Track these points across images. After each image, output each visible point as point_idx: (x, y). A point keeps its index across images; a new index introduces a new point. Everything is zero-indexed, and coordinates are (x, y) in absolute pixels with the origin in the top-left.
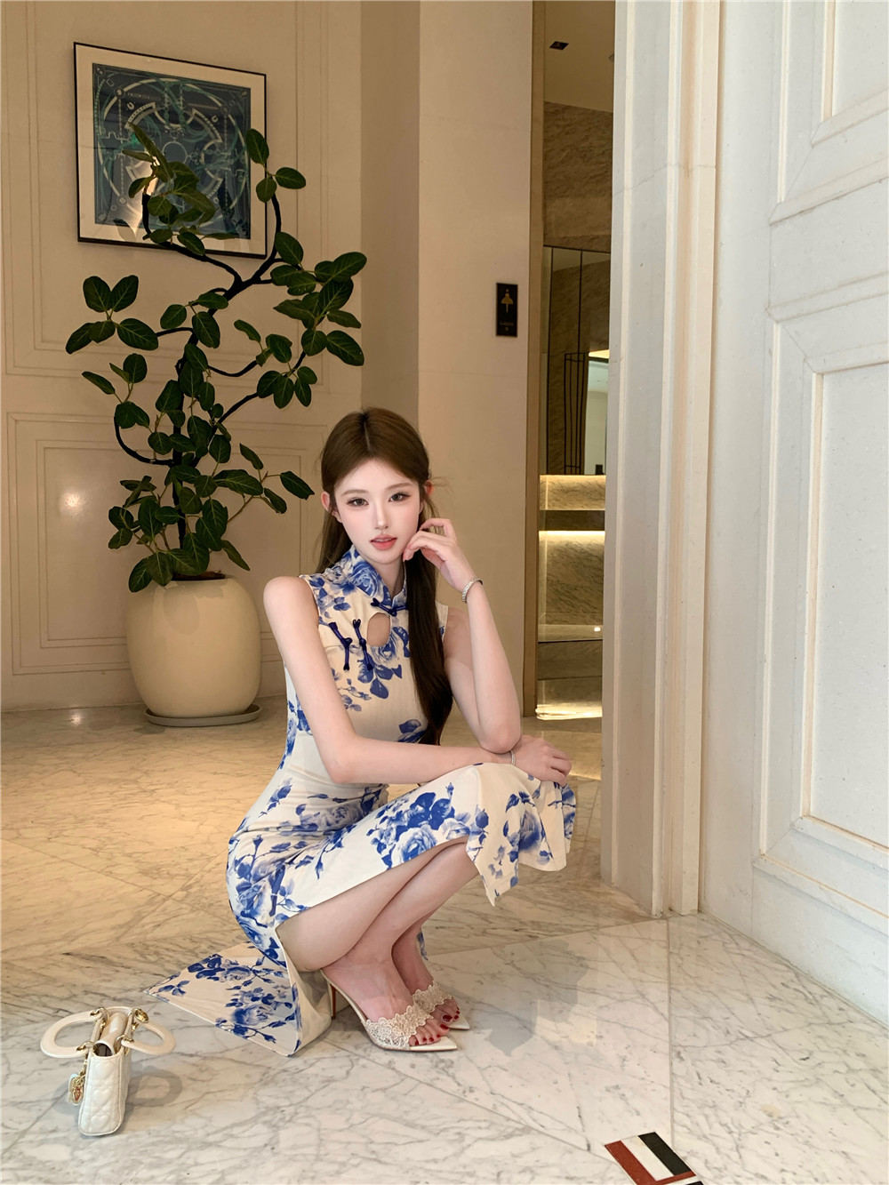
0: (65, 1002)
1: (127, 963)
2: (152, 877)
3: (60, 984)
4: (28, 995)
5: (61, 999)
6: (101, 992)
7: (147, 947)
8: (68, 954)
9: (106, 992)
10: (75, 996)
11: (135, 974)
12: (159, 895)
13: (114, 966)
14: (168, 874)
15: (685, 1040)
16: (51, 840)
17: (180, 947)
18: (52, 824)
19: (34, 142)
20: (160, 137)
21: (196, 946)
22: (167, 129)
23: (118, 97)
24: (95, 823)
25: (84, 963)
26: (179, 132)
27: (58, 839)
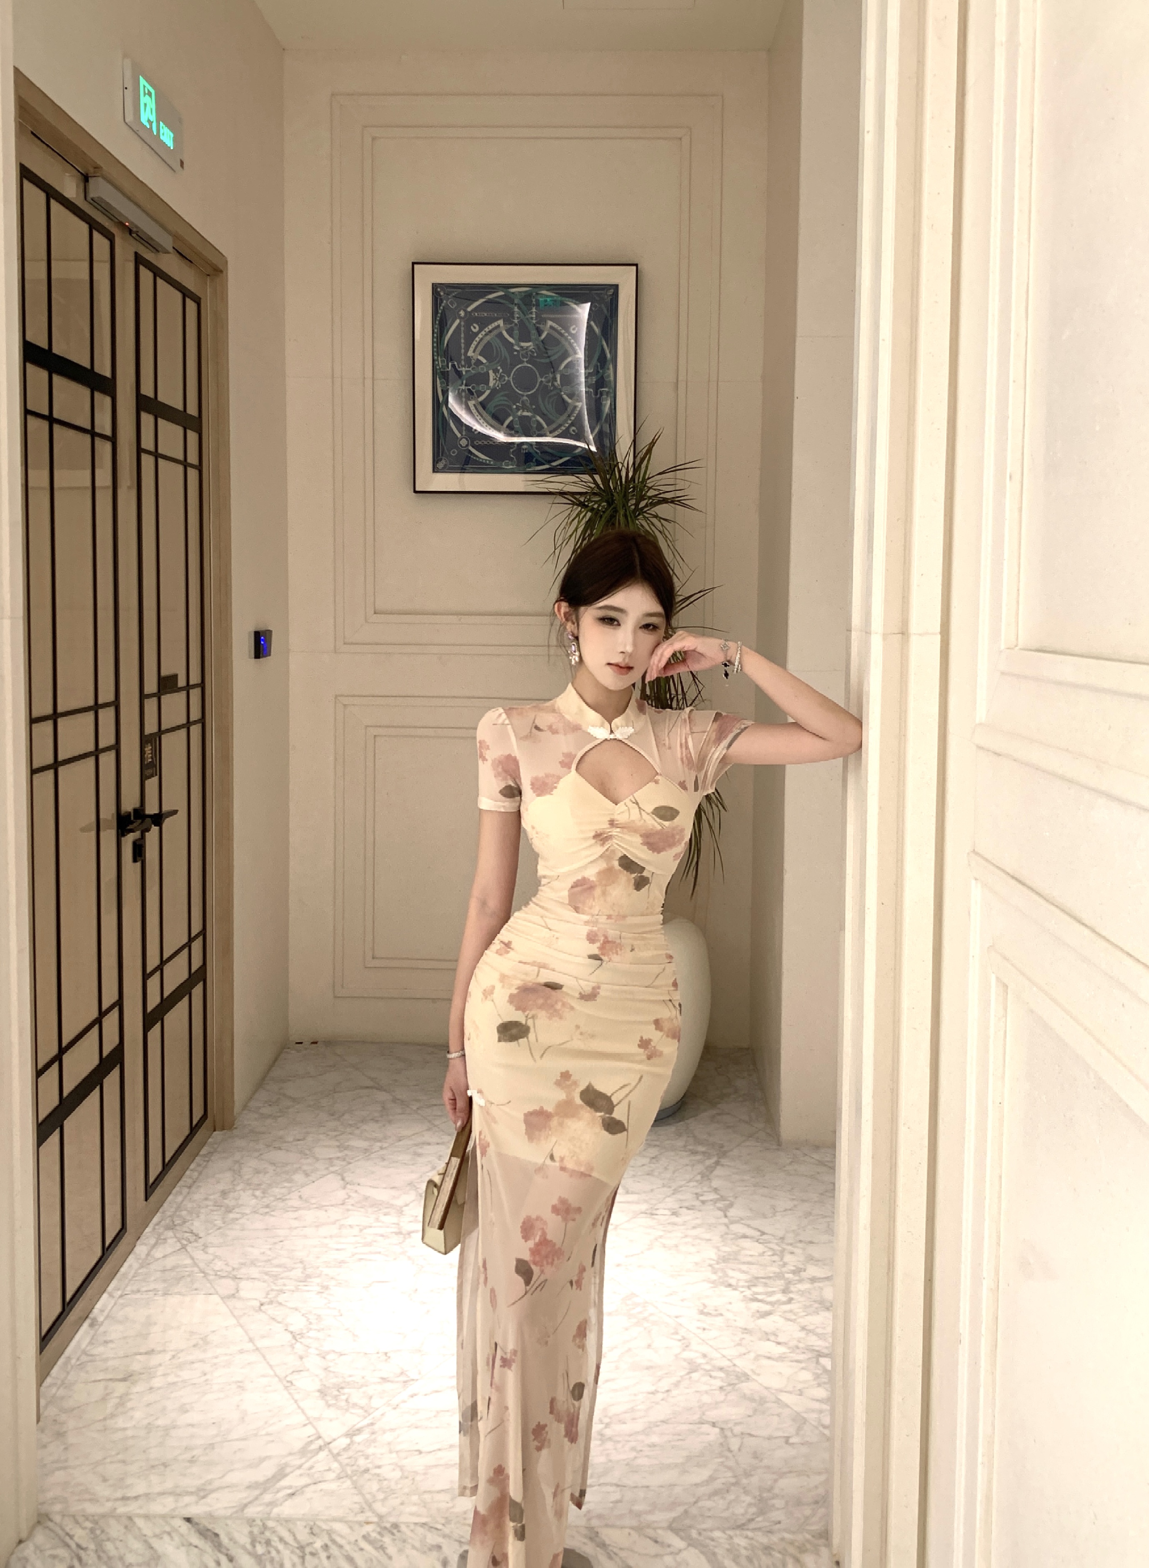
2: (327, 1402)
7: (265, 1527)
8: (188, 1520)
12: (320, 1437)
13: (220, 1551)
14: (347, 1400)
16: (262, 1308)
17: (295, 1539)
18: (276, 1277)
19: (368, 382)
20: (509, 361)
21: (311, 1541)
22: (516, 351)
23: (460, 318)
24: (318, 1284)
25: (195, 1539)
26: (531, 351)
27: (270, 1306)
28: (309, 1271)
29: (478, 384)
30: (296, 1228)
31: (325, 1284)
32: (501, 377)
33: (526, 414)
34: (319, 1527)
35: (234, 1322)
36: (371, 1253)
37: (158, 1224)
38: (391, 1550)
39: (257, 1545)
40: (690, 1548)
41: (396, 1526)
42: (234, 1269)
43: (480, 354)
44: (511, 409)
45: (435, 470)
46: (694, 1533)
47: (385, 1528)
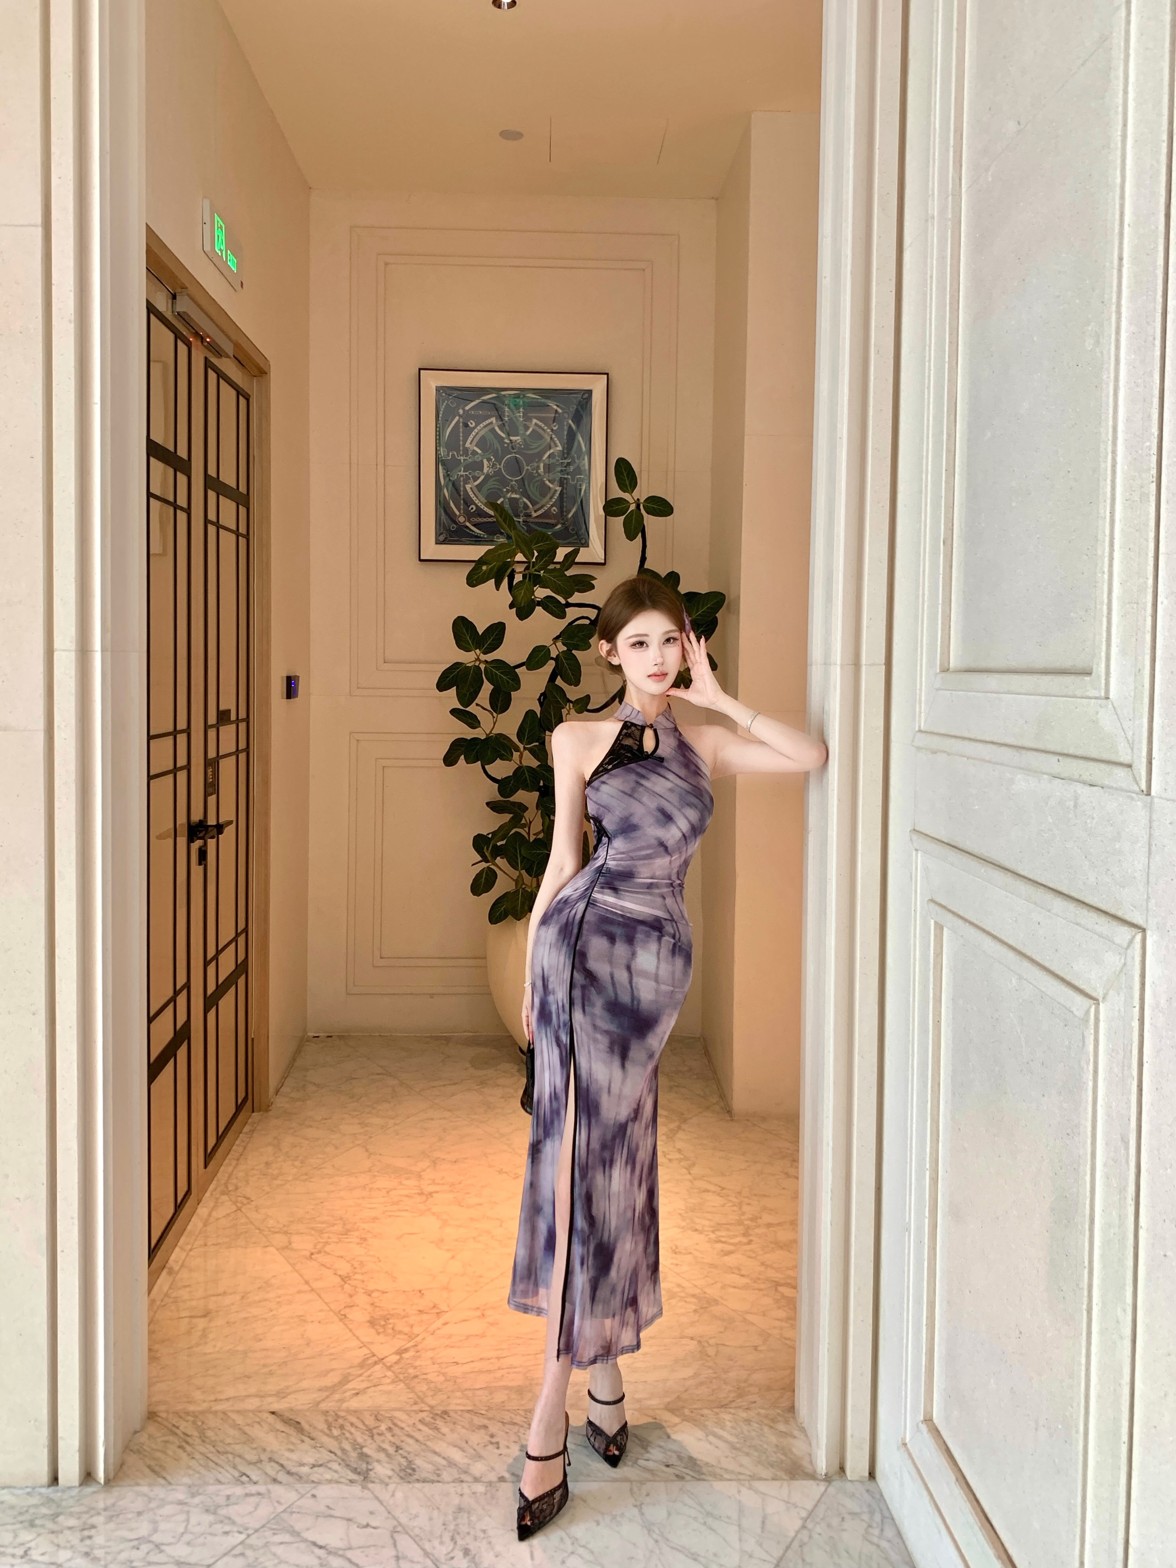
0: (252, 1466)
1: (313, 1435)
2: (376, 1330)
3: (255, 1446)
4: (226, 1453)
5: (250, 1463)
6: (281, 1462)
7: (337, 1416)
8: (274, 1413)
9: (285, 1463)
10: (261, 1461)
11: (315, 1447)
12: (374, 1355)
13: (303, 1434)
14: (393, 1328)
16: (313, 1256)
17: (364, 1423)
18: (321, 1232)
19: (381, 468)
20: (500, 451)
21: (377, 1425)
22: (506, 443)
23: (460, 416)
24: (357, 1237)
25: (280, 1426)
26: (519, 444)
27: (319, 1255)
28: (348, 1226)
29: (474, 471)
30: (333, 1191)
31: (364, 1236)
32: (494, 465)
33: (514, 496)
34: (382, 1415)
35: (290, 1268)
36: (399, 1210)
37: (213, 1191)
38: (445, 1430)
39: (333, 1429)
40: (685, 1423)
41: (445, 1412)
42: (284, 1226)
43: (476, 446)
44: (502, 492)
45: (438, 542)
46: (687, 1412)
47: (437, 1414)
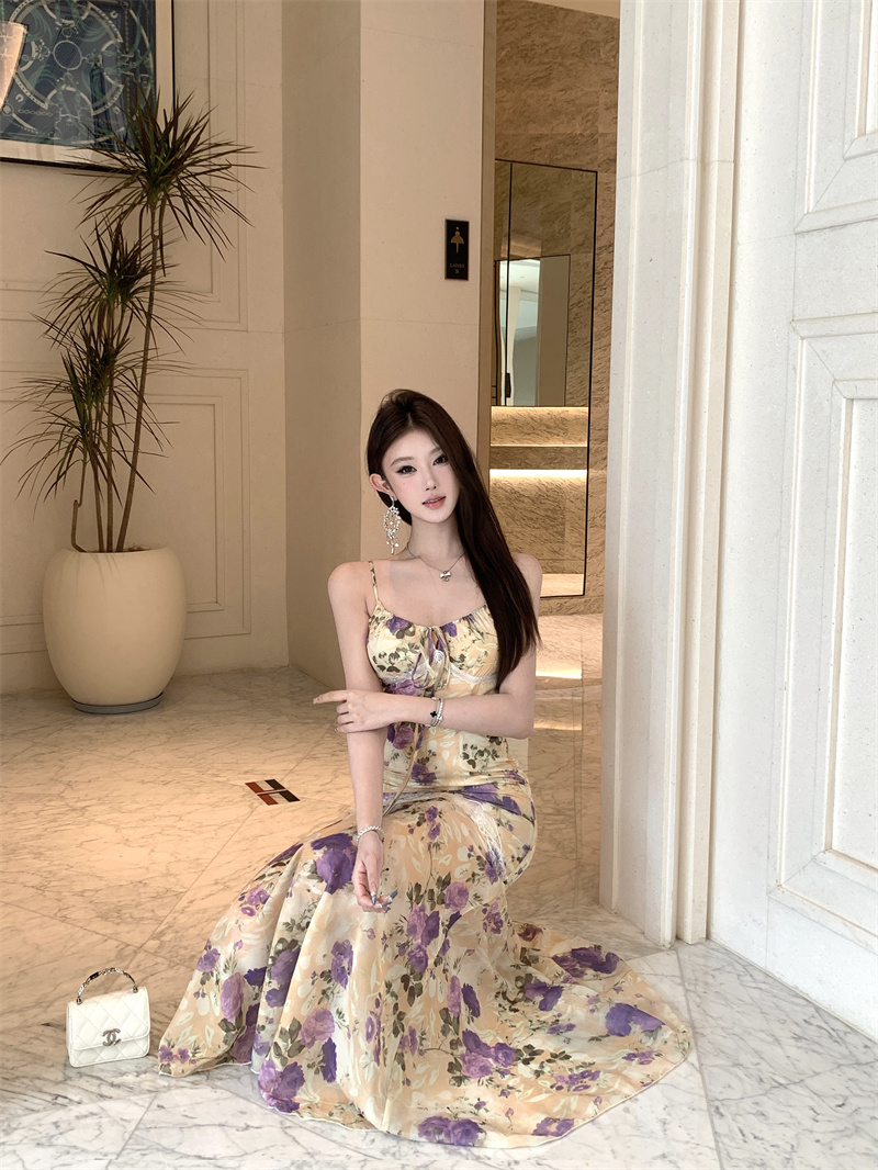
2: (113, 922)
4: (18, 1077)
5: (57, 1083)
9: (102, 1075)
10: (70, 1078)
12: (128, 945)
14: (131, 917)
15: (721, 1093)
20: (50, 35)
22: (58, 26)
26: (72, 29)
32: (44, 50)
33: (69, 88)
44: (55, 82)
